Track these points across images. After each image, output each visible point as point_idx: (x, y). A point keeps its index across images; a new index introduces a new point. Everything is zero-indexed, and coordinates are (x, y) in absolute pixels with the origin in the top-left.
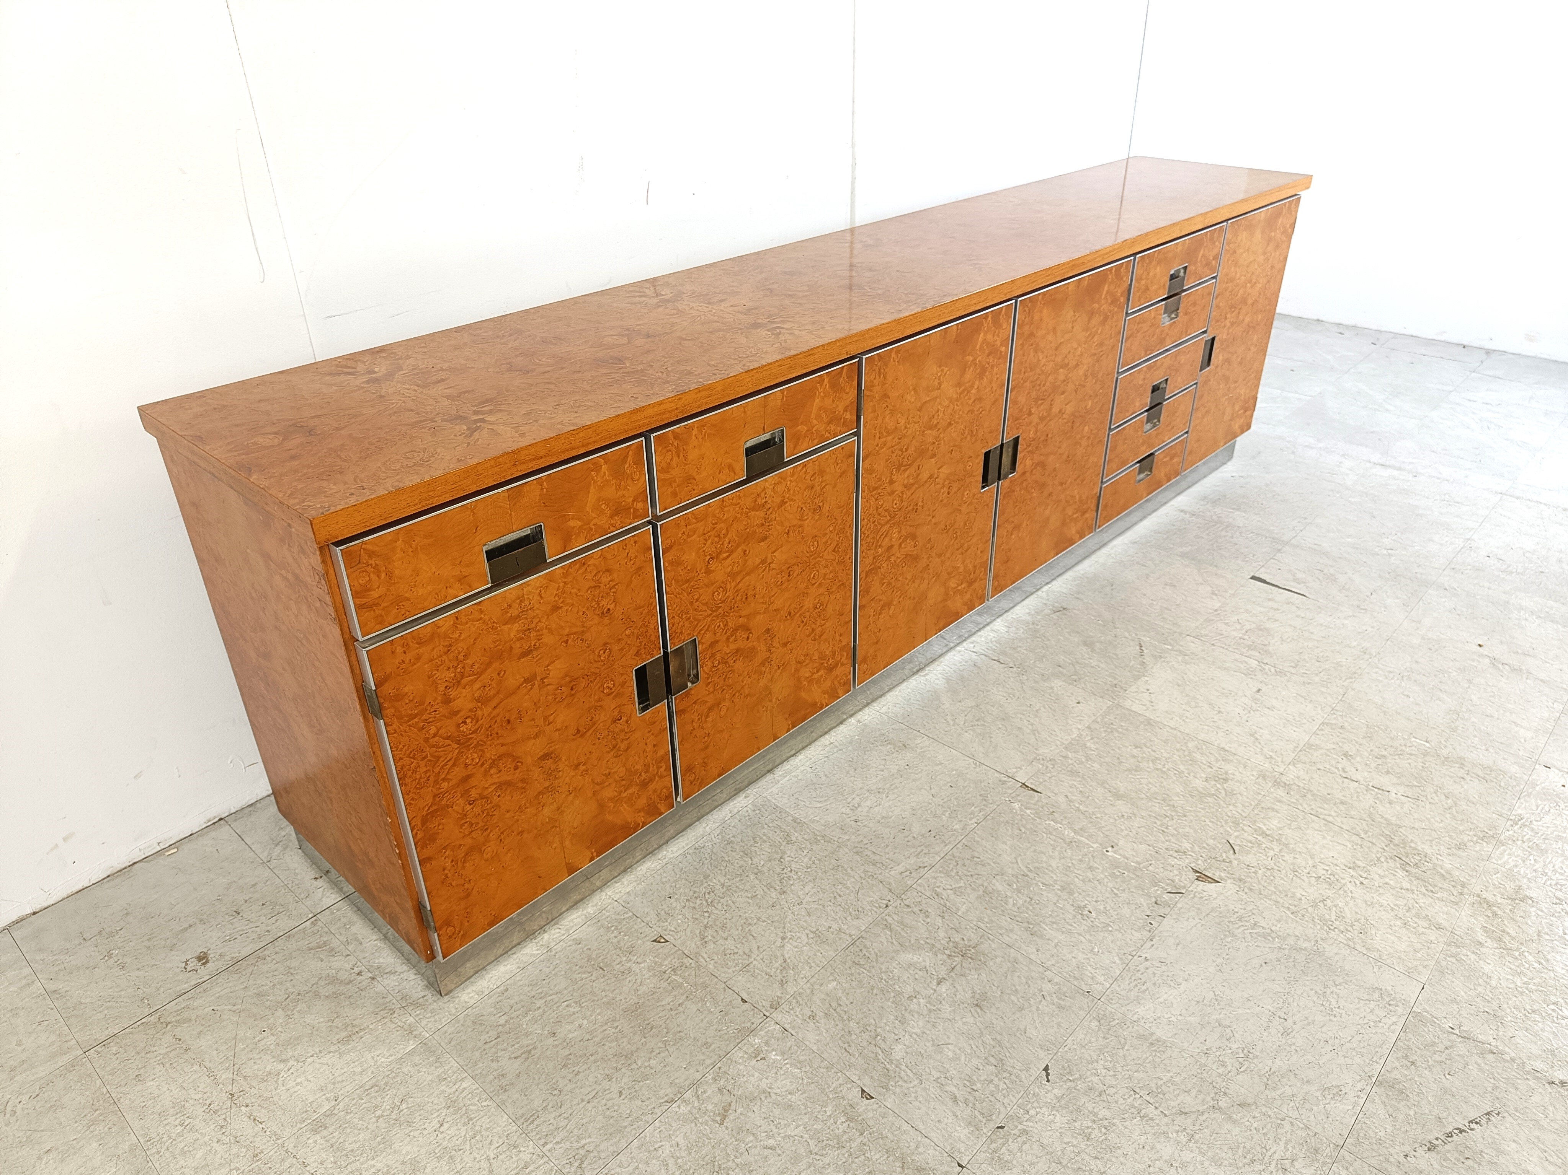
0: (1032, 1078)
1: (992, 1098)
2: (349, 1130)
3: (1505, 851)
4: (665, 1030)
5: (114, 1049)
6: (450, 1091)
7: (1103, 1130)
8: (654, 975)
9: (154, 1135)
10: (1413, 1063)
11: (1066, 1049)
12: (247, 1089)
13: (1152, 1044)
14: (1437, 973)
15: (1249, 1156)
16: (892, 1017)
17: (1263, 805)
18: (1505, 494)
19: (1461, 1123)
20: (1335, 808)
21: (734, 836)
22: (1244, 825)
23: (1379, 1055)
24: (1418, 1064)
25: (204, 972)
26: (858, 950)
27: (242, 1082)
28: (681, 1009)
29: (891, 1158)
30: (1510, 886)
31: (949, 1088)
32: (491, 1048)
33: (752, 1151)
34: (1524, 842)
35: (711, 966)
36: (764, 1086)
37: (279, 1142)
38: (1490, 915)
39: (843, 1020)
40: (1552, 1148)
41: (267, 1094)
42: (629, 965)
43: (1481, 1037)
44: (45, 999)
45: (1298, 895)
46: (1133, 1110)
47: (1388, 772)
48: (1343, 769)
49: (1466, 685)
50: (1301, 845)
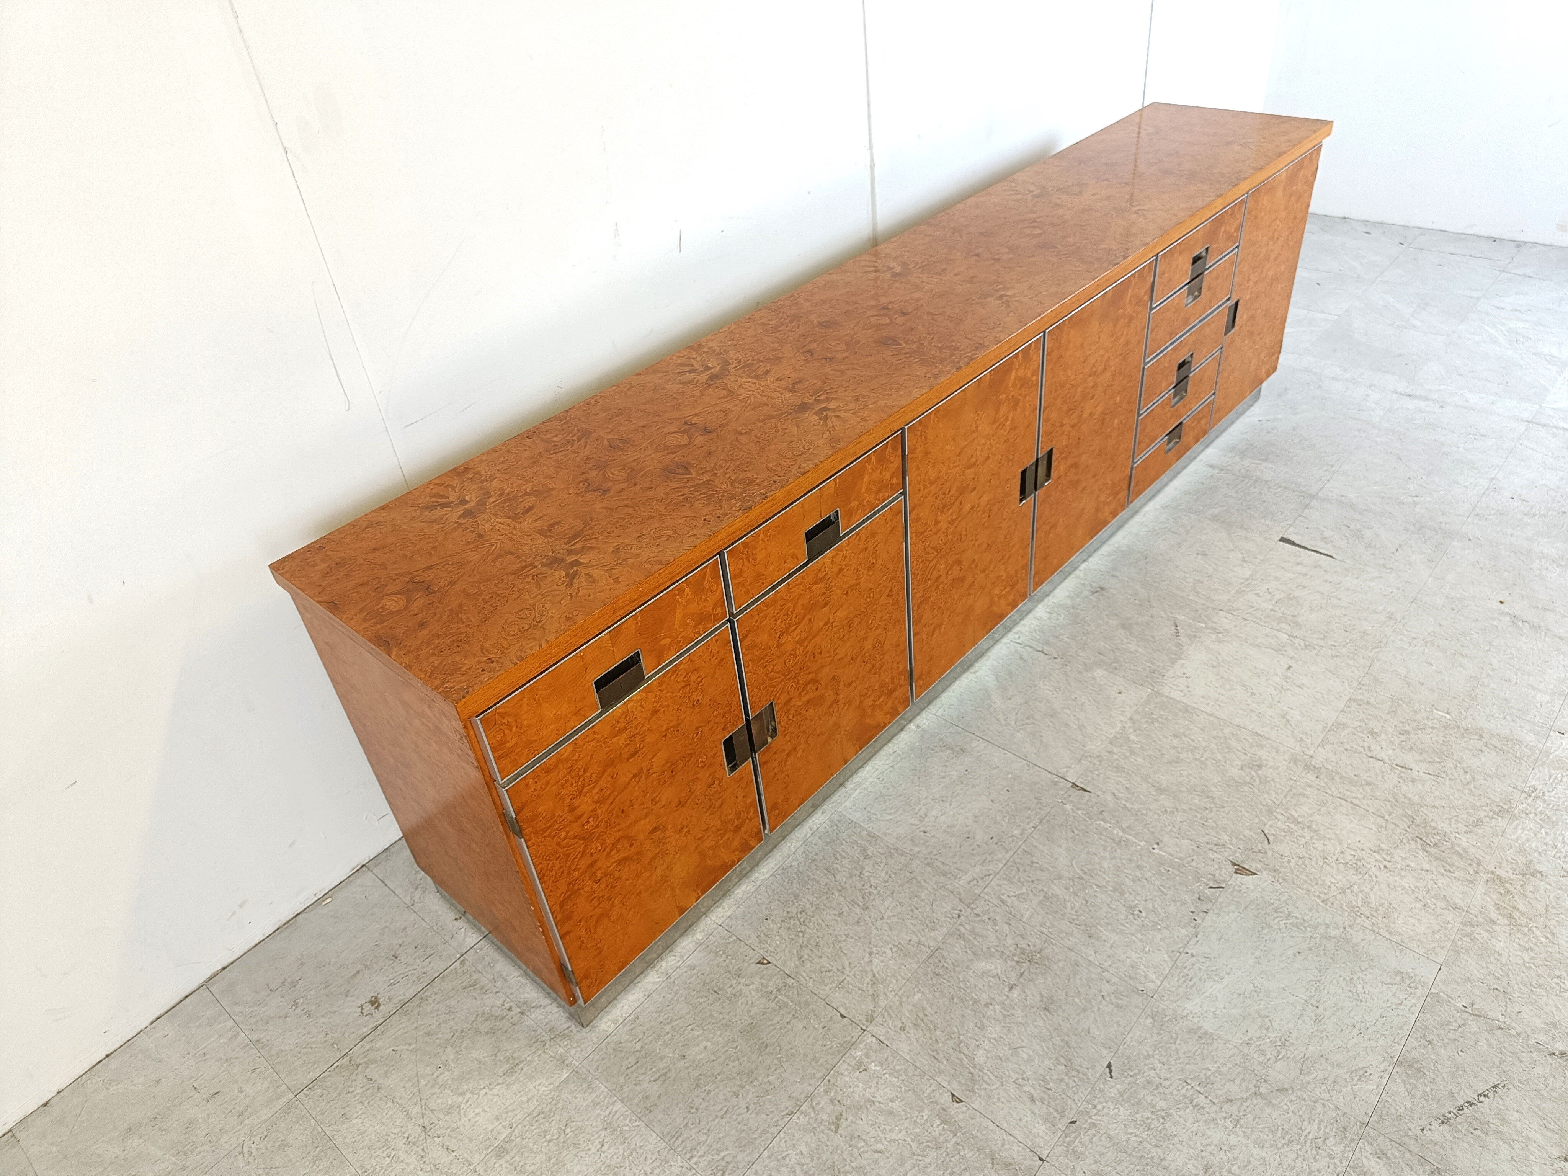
0: (1098, 1075)
1: (1064, 1096)
2: (526, 1154)
3: (1518, 825)
4: (778, 1048)
5: (319, 1091)
6: (604, 1114)
7: (1161, 1120)
8: (762, 996)
9: (368, 1167)
10: (1430, 1043)
11: (1125, 1046)
12: (436, 1122)
13: (1200, 1037)
14: (1453, 954)
15: (1288, 1137)
16: (972, 1025)
17: (1295, 791)
18: (1531, 422)
19: (1471, 1096)
20: (1361, 790)
21: (816, 854)
22: (1278, 813)
23: (1400, 1036)
24: (1435, 1042)
25: (379, 1015)
26: (937, 961)
27: (431, 1115)
28: (789, 1027)
29: (982, 1156)
30: (1521, 860)
31: (1026, 1089)
32: (632, 1073)
33: (865, 1156)
34: (1536, 815)
35: (811, 985)
36: (869, 1095)
37: (471, 1167)
38: (1503, 892)
39: (930, 1030)
40: (1550, 1115)
41: (453, 1125)
42: (739, 987)
43: (1491, 1014)
44: (252, 1049)
45: (1328, 883)
46: (1186, 1100)
47: (1411, 749)
48: (1369, 748)
49: (1487, 648)
50: (1330, 831)
